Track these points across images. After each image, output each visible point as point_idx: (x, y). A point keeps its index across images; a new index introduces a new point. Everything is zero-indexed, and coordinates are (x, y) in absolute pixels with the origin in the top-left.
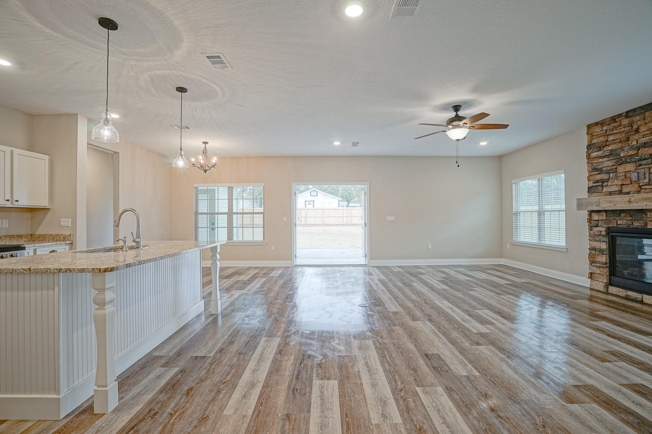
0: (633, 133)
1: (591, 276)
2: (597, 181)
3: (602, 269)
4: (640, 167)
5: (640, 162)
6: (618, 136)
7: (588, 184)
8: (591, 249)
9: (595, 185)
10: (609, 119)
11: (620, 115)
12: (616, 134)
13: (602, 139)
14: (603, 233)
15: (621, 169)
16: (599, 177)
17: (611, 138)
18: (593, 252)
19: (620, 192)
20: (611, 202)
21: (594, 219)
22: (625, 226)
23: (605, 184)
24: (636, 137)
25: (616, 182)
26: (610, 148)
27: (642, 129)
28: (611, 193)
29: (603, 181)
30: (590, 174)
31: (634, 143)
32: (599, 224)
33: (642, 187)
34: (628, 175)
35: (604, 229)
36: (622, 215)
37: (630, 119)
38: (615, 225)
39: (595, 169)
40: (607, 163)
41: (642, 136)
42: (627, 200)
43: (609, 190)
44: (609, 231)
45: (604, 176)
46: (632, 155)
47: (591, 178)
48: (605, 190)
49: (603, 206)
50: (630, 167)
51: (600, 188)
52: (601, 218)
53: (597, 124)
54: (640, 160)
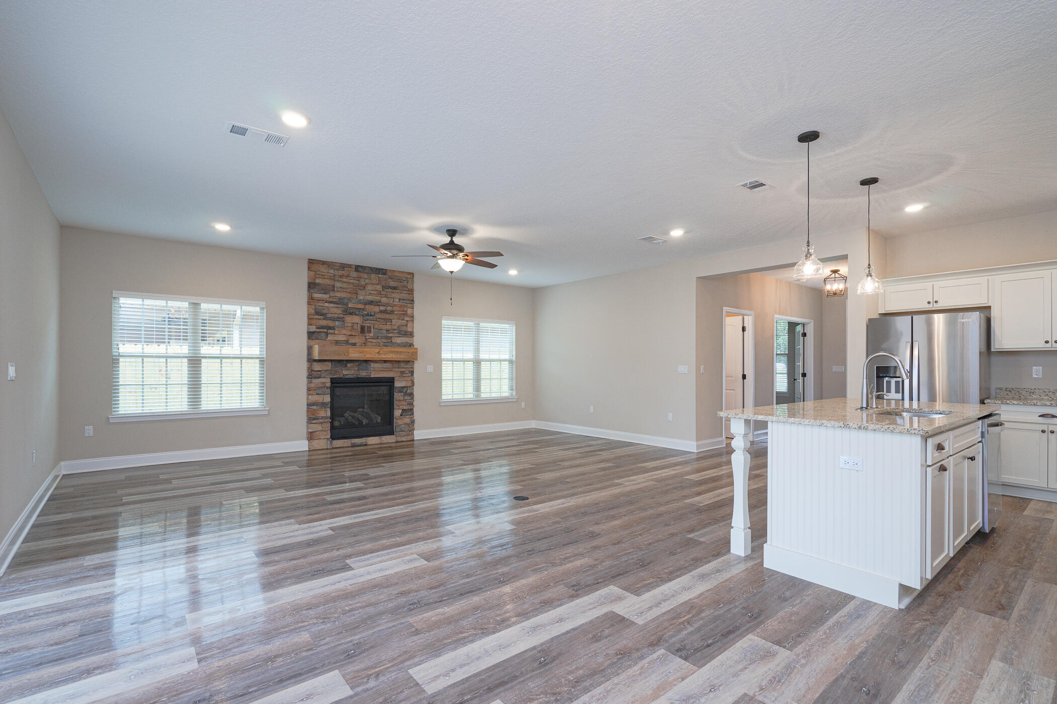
0: (362, 288)
1: (311, 437)
2: (322, 327)
3: (324, 425)
4: (367, 322)
5: (368, 317)
6: (345, 286)
7: (308, 328)
8: (309, 405)
9: (318, 330)
10: (338, 264)
11: (350, 266)
12: (344, 282)
13: (328, 282)
14: (329, 385)
15: (349, 319)
16: (324, 323)
17: (338, 285)
18: (315, 407)
19: (347, 342)
20: (361, 353)
21: (316, 370)
22: (352, 377)
23: (330, 331)
24: (363, 292)
25: (344, 332)
26: (338, 295)
27: (369, 287)
28: (337, 343)
29: (330, 328)
30: (312, 317)
31: (361, 298)
32: (323, 375)
33: (369, 340)
34: (355, 327)
35: (329, 380)
36: (348, 365)
37: (358, 273)
38: (341, 376)
39: (317, 313)
40: (335, 310)
41: (368, 294)
42: (377, 352)
43: (336, 338)
44: (333, 381)
45: (330, 323)
46: (361, 309)
47: (314, 322)
48: (330, 338)
49: (352, 355)
50: (357, 319)
51: (323, 335)
52: (325, 368)
53: (324, 263)
54: (368, 315)
